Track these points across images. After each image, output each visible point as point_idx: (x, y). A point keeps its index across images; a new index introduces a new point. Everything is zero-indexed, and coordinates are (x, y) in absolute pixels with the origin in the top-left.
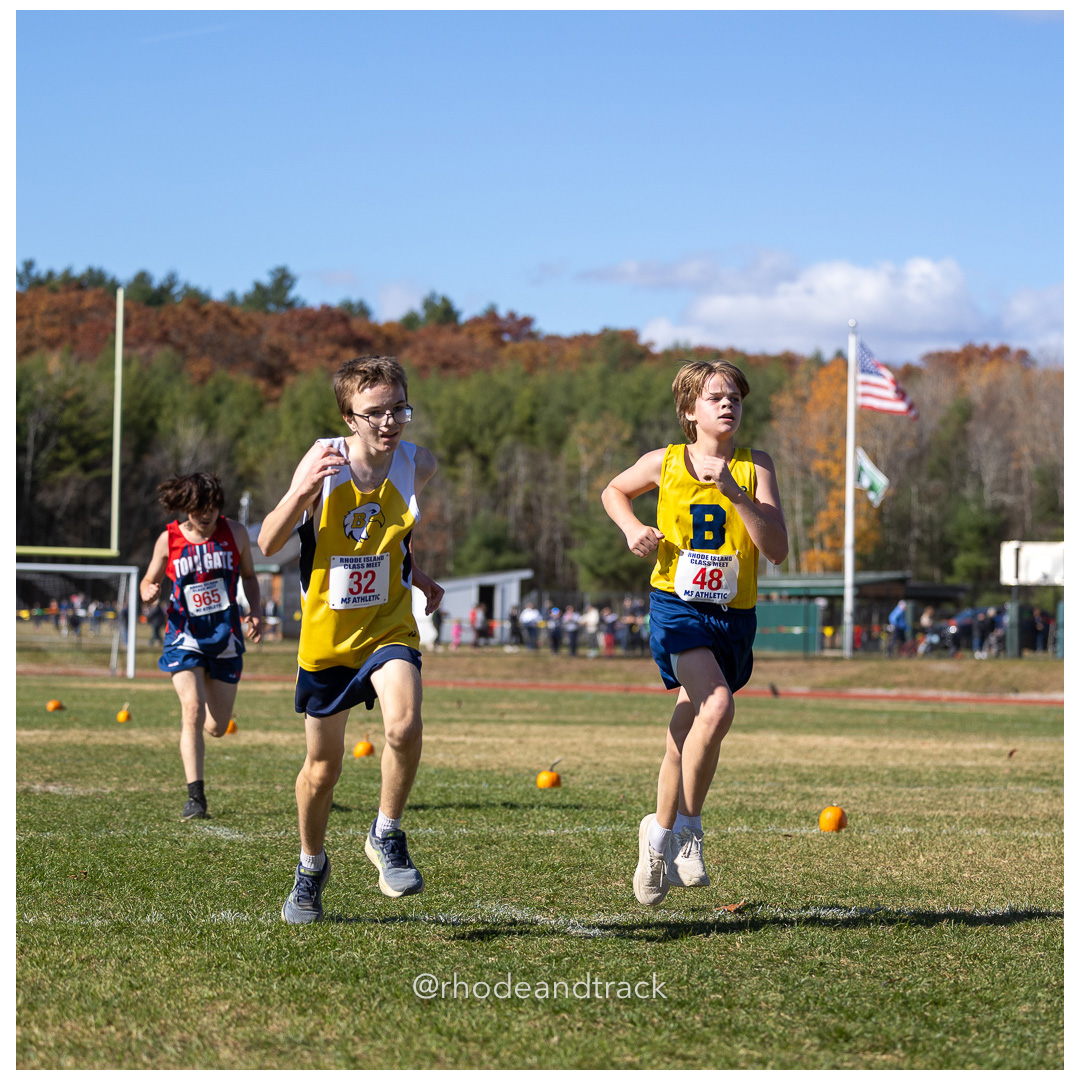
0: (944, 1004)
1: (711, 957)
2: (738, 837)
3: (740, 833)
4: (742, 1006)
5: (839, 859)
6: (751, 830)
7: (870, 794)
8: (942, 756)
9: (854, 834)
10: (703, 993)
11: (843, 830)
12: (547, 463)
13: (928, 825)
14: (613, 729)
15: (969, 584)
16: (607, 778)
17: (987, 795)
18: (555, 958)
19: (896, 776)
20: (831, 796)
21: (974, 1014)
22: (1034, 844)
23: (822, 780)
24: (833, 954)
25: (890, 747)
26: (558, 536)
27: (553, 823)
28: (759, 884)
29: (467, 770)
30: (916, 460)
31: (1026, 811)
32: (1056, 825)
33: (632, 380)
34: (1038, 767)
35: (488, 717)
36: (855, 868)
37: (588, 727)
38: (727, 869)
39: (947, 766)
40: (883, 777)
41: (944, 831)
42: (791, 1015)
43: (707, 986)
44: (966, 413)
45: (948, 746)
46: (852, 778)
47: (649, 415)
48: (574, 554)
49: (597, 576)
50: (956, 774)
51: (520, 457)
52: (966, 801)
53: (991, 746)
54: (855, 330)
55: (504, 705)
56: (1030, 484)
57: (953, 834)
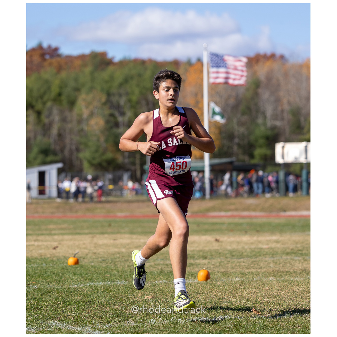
2: (161, 285)
3: (161, 283)
5: (208, 294)
6: (166, 282)
7: (220, 263)
8: (252, 243)
9: (214, 282)
11: (209, 280)
12: (67, 113)
13: (247, 276)
14: (102, 236)
15: (261, 163)
16: (100, 259)
17: (273, 261)
19: (232, 254)
20: (202, 264)
22: (296, 283)
23: (198, 257)
25: (229, 240)
26: (74, 147)
27: (76, 282)
29: (36, 258)
30: (235, 107)
31: (291, 268)
32: (305, 274)
33: (105, 75)
34: (296, 247)
35: (44, 232)
36: (215, 298)
37: (90, 235)
39: (255, 248)
40: (226, 254)
41: (255, 279)
44: (257, 84)
45: (255, 238)
46: (212, 255)
47: (114, 90)
48: (81, 155)
49: (91, 164)
50: (259, 252)
51: (55, 111)
52: (264, 264)
53: (274, 238)
54: (206, 49)
55: (52, 226)
56: (288, 116)
57: (259, 280)
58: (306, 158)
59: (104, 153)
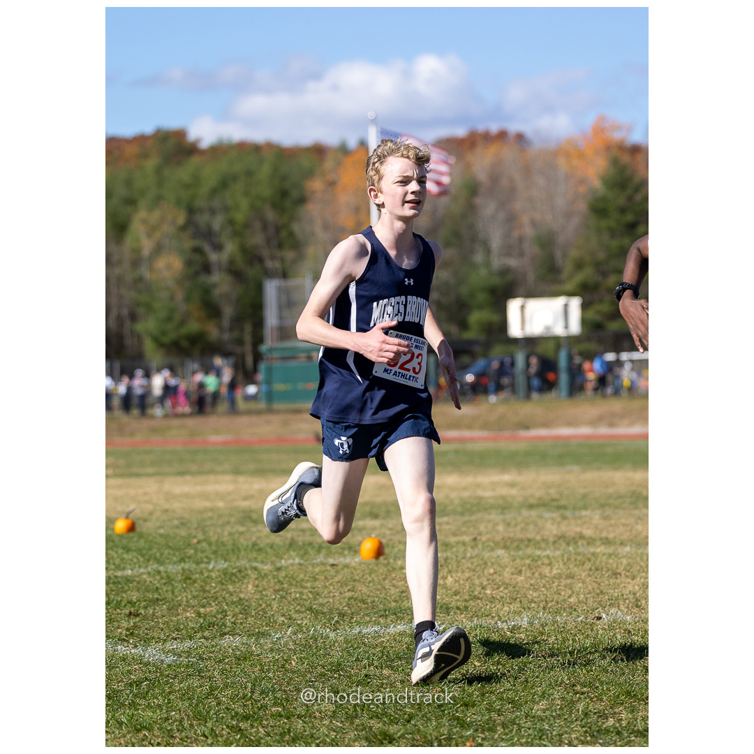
0: (473, 706)
1: (271, 675)
2: (291, 568)
3: (292, 564)
4: (299, 717)
5: (379, 583)
6: (302, 562)
8: (465, 489)
9: (392, 561)
10: (264, 707)
11: (382, 558)
12: (112, 248)
13: (454, 549)
14: (180, 479)
15: (482, 337)
16: (176, 522)
17: (504, 521)
18: (136, 682)
20: (370, 529)
21: (499, 713)
22: (546, 561)
23: (362, 514)
24: (376, 667)
26: (125, 312)
27: (130, 564)
28: (310, 609)
30: (431, 233)
31: (538, 533)
33: (184, 173)
34: (548, 494)
36: (393, 591)
37: (158, 478)
38: (282, 597)
41: (469, 555)
42: (342, 722)
43: (268, 701)
44: (473, 189)
46: (388, 512)
47: (200, 203)
48: (140, 327)
49: (160, 344)
50: (477, 504)
52: (486, 527)
53: (507, 477)
54: (374, 121)
56: (531, 249)
57: (477, 556)
58: (566, 327)
59: (183, 323)
